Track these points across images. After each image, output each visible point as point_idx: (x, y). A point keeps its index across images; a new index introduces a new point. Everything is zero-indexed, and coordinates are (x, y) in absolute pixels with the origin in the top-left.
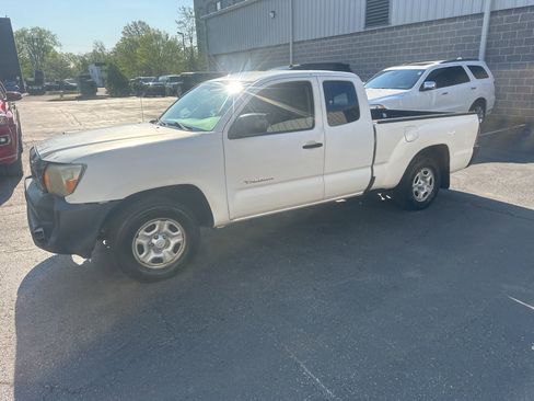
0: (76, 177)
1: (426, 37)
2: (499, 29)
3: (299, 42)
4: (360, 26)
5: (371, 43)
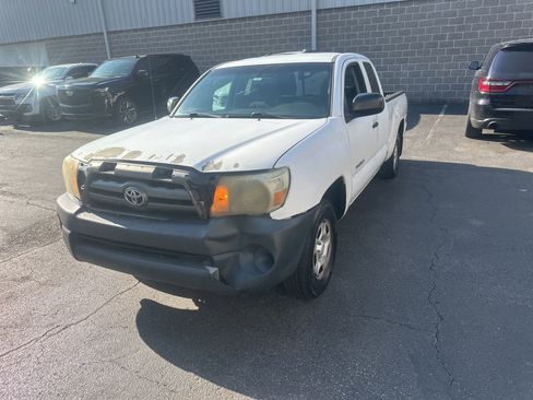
0: (286, 185)
1: (260, 30)
2: (324, 25)
3: (115, 32)
4: (190, 17)
5: (205, 35)
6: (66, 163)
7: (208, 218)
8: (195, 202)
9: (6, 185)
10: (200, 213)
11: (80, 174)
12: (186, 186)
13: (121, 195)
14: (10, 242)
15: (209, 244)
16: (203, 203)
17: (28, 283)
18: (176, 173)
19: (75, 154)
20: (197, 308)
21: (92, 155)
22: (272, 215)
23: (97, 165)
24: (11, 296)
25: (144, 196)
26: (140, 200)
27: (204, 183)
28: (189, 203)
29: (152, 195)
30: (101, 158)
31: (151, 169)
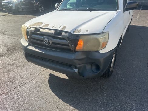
0: (107, 39)
6: (23, 28)
7: (75, 51)
8: (70, 45)
9: (7, 32)
10: (72, 50)
11: (27, 32)
12: (67, 39)
13: (42, 41)
14: (8, 51)
15: (75, 61)
16: (73, 46)
17: (14, 66)
18: (63, 34)
19: (25, 24)
20: (68, 78)
21: (31, 25)
22: (100, 51)
23: (33, 29)
24: (9, 71)
25: (51, 42)
26: (49, 43)
27: (74, 38)
28: (68, 45)
29: (54, 42)
30: (35, 26)
31: (53, 32)
